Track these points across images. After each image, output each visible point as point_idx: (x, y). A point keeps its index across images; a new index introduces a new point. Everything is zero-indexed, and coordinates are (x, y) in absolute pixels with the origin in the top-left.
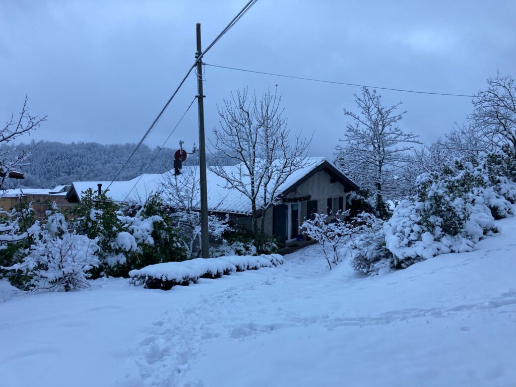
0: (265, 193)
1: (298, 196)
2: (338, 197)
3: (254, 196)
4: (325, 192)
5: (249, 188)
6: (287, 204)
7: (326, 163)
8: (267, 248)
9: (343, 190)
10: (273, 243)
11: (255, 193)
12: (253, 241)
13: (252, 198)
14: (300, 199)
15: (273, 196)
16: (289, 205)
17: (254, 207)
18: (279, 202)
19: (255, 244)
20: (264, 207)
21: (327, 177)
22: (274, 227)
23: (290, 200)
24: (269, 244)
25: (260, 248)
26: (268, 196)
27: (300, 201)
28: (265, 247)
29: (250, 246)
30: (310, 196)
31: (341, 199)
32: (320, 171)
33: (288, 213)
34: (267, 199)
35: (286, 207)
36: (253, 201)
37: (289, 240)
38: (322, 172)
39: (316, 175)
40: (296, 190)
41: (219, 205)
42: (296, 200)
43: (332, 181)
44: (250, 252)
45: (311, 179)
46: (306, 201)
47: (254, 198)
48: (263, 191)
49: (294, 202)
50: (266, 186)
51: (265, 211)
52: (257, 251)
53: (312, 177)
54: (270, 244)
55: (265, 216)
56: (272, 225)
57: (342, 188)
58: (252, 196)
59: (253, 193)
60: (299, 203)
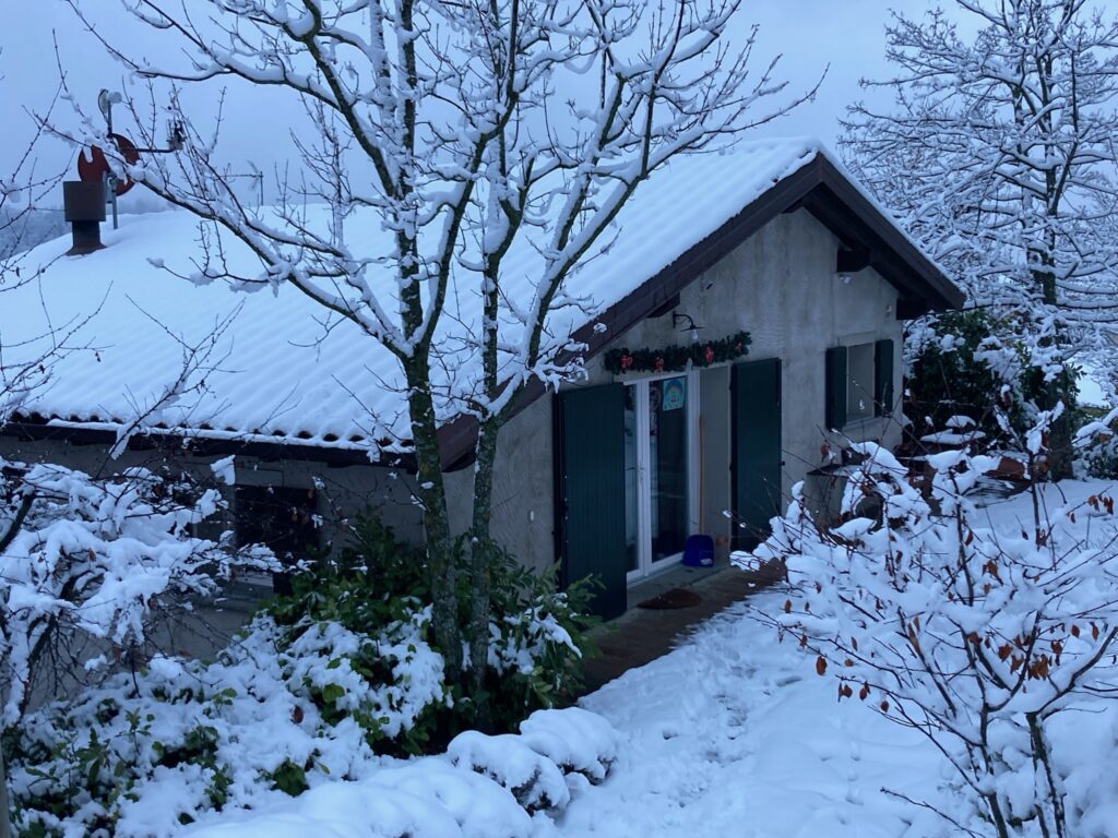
0: (491, 311)
1: (683, 337)
2: (872, 340)
3: (420, 332)
4: (816, 315)
5: (385, 285)
6: (627, 379)
7: (821, 162)
8: (510, 652)
9: (892, 309)
10: (550, 622)
11: (425, 316)
12: (426, 614)
13: (408, 349)
14: (697, 354)
15: (538, 329)
16: (641, 383)
17: (420, 405)
18: (583, 372)
19: (432, 638)
20: (484, 400)
21: (825, 245)
22: (560, 509)
23: (644, 361)
24: (525, 625)
25: (466, 661)
26: (513, 332)
27: (697, 363)
28: (503, 644)
29: (400, 651)
30: (743, 338)
31: (883, 350)
32: (791, 209)
33: (634, 420)
34: (501, 356)
35: (627, 398)
36: (416, 367)
37: (647, 568)
38: (801, 215)
39: (771, 226)
40: (675, 301)
41: (171, 395)
42: (674, 358)
43: (847, 262)
44: (396, 692)
45: (745, 250)
46: (728, 364)
47: (422, 349)
48: (478, 304)
49: (667, 368)
50: (491, 272)
51: (492, 424)
52: (447, 683)
53: (752, 239)
54: (534, 628)
55: (491, 456)
56: (547, 500)
57: (889, 296)
58: (409, 333)
59: (412, 316)
60: (692, 374)
